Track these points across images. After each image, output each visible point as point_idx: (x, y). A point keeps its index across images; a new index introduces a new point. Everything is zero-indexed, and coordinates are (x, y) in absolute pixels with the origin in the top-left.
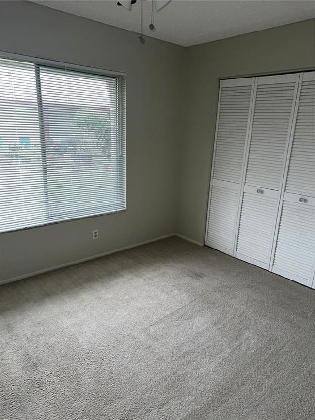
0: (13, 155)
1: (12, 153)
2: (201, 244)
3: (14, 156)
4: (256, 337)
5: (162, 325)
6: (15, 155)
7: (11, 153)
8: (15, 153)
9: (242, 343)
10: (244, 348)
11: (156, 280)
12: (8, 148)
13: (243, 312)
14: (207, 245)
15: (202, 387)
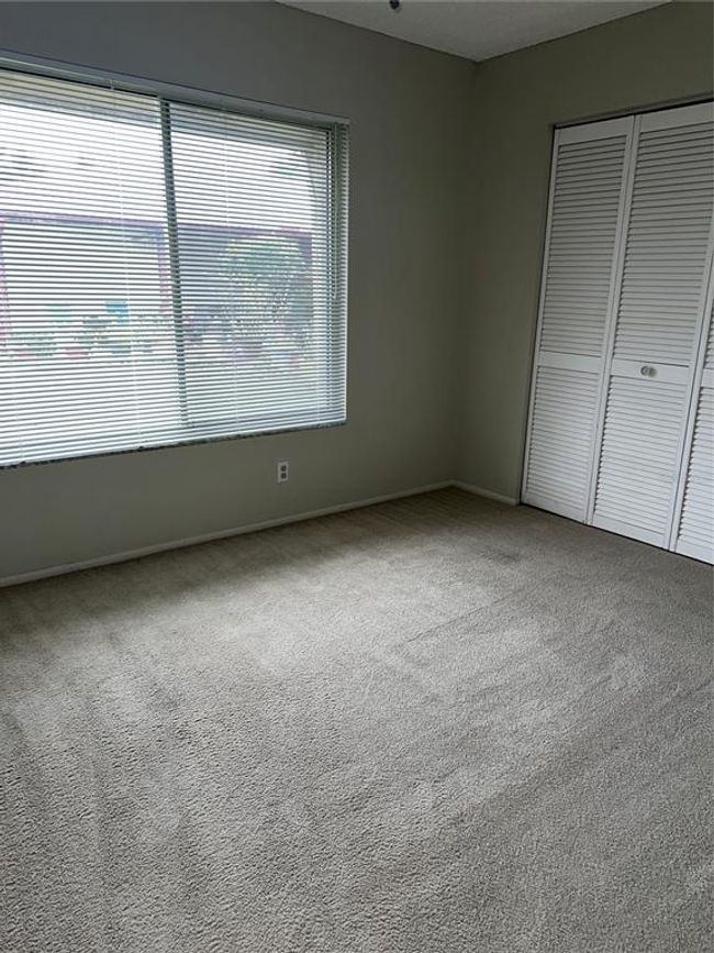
0: (93, 337)
1: (92, 334)
2: (513, 501)
3: (96, 339)
4: (641, 667)
5: (434, 640)
6: (98, 337)
7: (88, 334)
8: (97, 334)
9: (610, 677)
10: (614, 685)
11: (416, 563)
12: (81, 324)
13: (612, 623)
14: (525, 501)
15: (524, 749)
